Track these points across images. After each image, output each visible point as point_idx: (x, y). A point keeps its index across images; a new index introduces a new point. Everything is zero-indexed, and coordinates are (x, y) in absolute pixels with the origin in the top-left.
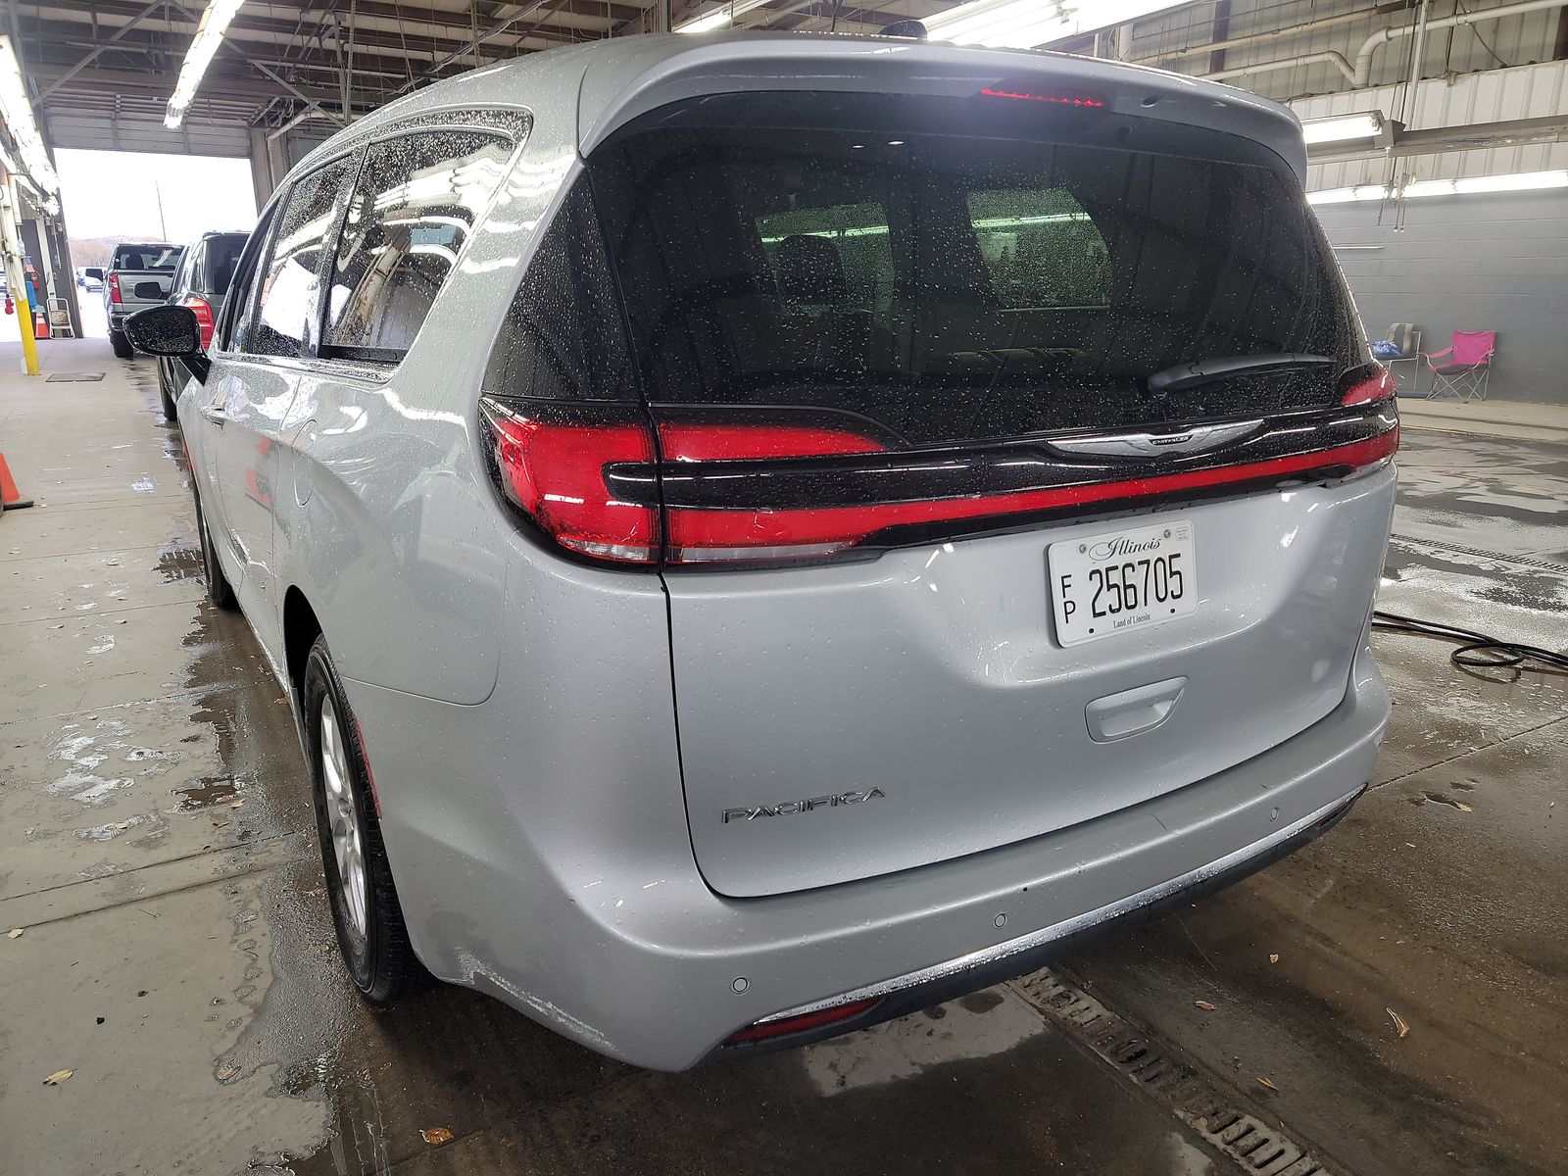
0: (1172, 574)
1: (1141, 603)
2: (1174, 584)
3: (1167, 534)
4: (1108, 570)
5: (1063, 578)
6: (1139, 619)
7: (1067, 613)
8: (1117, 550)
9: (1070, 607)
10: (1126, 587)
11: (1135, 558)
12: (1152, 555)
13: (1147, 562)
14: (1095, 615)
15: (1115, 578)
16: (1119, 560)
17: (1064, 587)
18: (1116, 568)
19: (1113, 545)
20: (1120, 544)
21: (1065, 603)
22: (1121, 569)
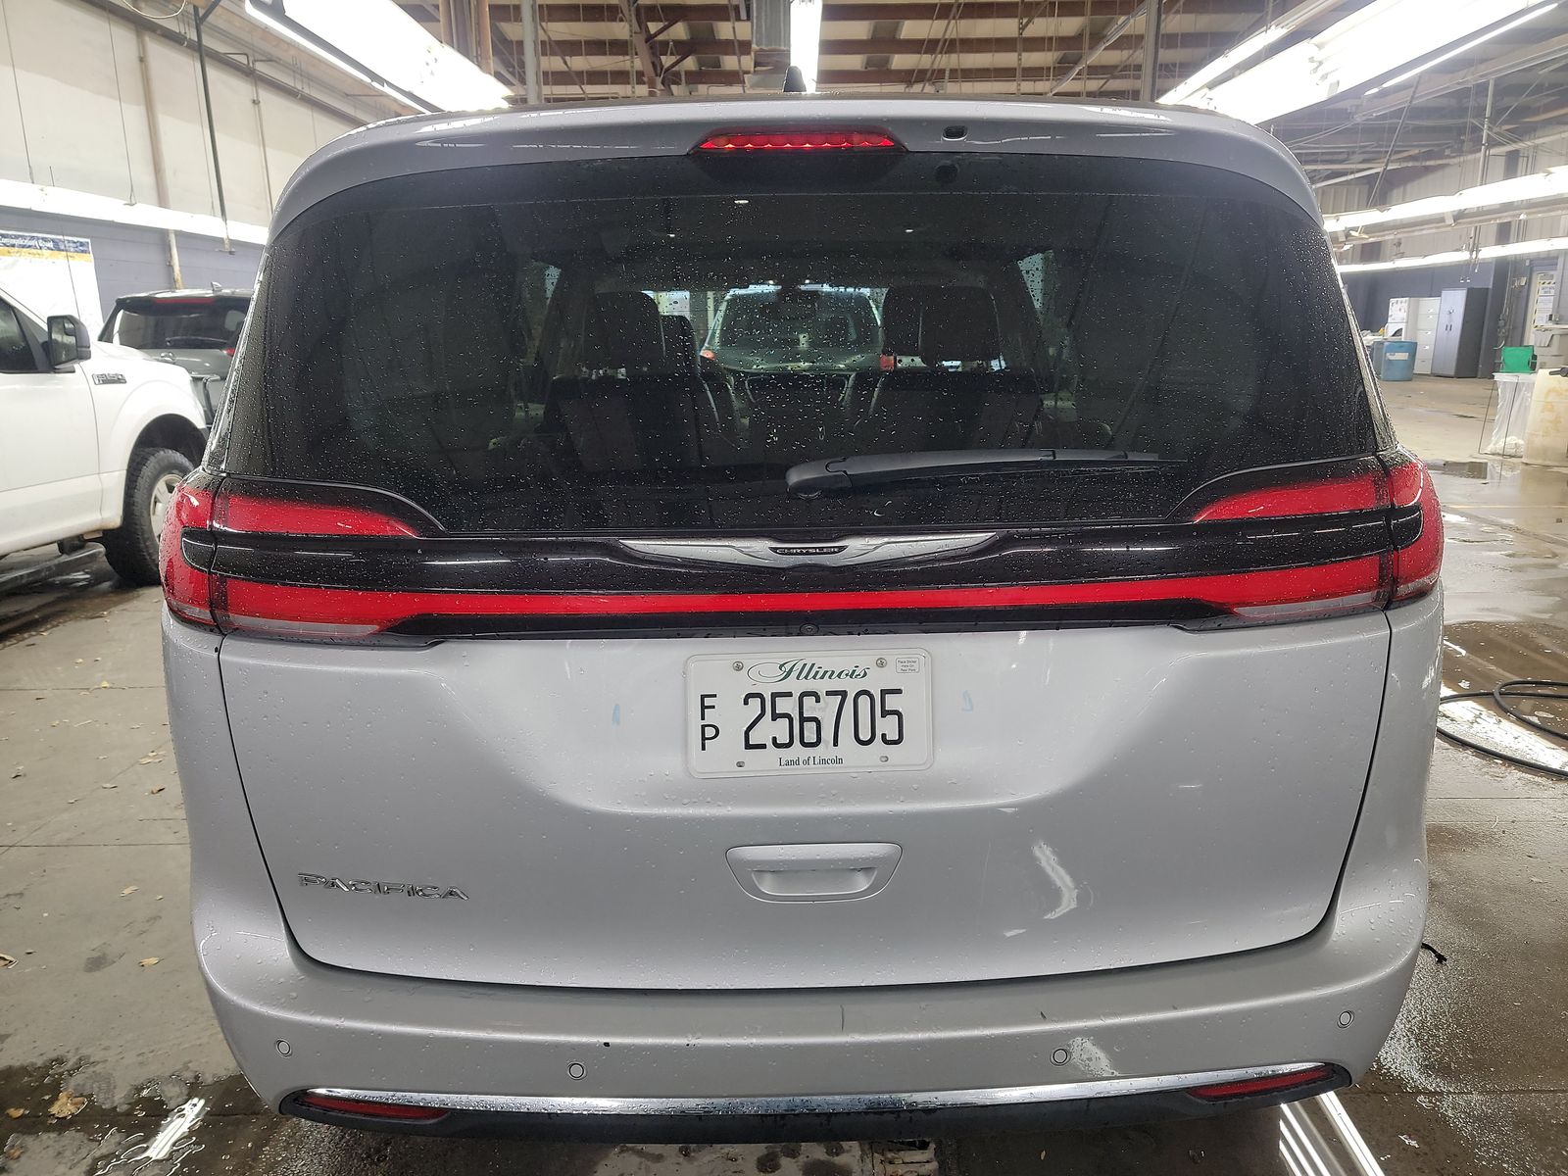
0: (885, 713)
1: (827, 742)
2: (887, 726)
3: (881, 664)
4: (774, 696)
5: (703, 697)
6: (824, 761)
7: (704, 739)
8: (794, 674)
9: (710, 732)
10: (803, 720)
11: (822, 686)
12: (852, 687)
13: (844, 694)
14: (748, 746)
15: (783, 705)
16: (796, 686)
17: (703, 707)
18: (789, 694)
19: (788, 667)
20: (799, 667)
21: (703, 727)
22: (796, 695)
